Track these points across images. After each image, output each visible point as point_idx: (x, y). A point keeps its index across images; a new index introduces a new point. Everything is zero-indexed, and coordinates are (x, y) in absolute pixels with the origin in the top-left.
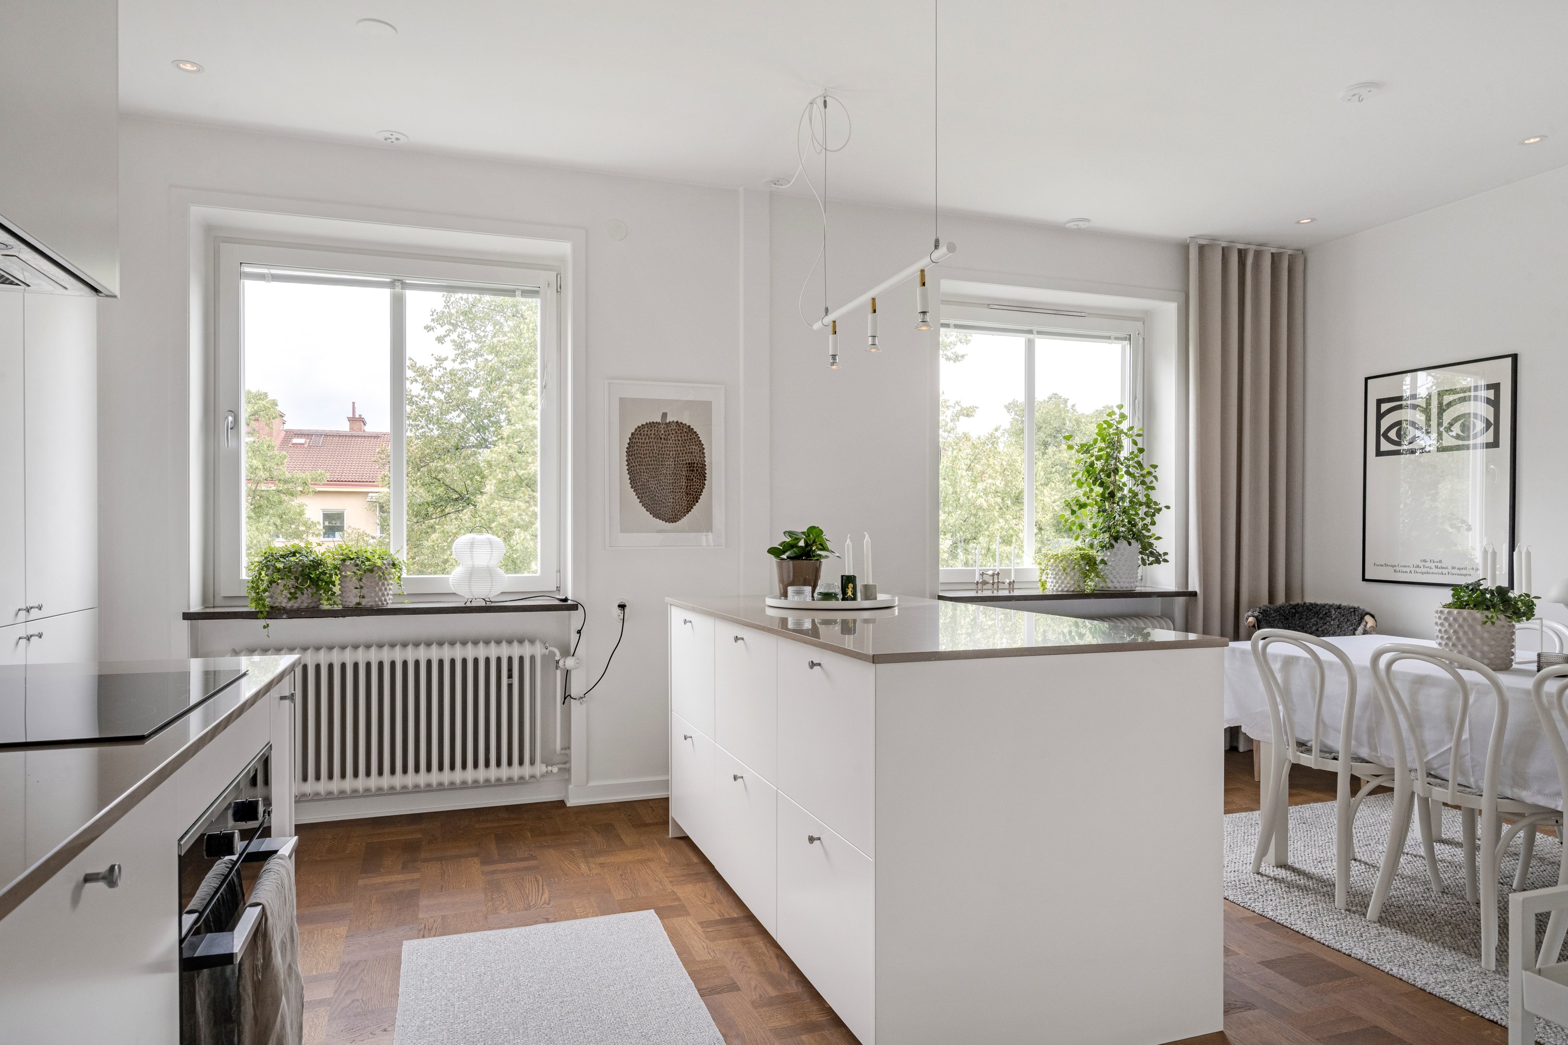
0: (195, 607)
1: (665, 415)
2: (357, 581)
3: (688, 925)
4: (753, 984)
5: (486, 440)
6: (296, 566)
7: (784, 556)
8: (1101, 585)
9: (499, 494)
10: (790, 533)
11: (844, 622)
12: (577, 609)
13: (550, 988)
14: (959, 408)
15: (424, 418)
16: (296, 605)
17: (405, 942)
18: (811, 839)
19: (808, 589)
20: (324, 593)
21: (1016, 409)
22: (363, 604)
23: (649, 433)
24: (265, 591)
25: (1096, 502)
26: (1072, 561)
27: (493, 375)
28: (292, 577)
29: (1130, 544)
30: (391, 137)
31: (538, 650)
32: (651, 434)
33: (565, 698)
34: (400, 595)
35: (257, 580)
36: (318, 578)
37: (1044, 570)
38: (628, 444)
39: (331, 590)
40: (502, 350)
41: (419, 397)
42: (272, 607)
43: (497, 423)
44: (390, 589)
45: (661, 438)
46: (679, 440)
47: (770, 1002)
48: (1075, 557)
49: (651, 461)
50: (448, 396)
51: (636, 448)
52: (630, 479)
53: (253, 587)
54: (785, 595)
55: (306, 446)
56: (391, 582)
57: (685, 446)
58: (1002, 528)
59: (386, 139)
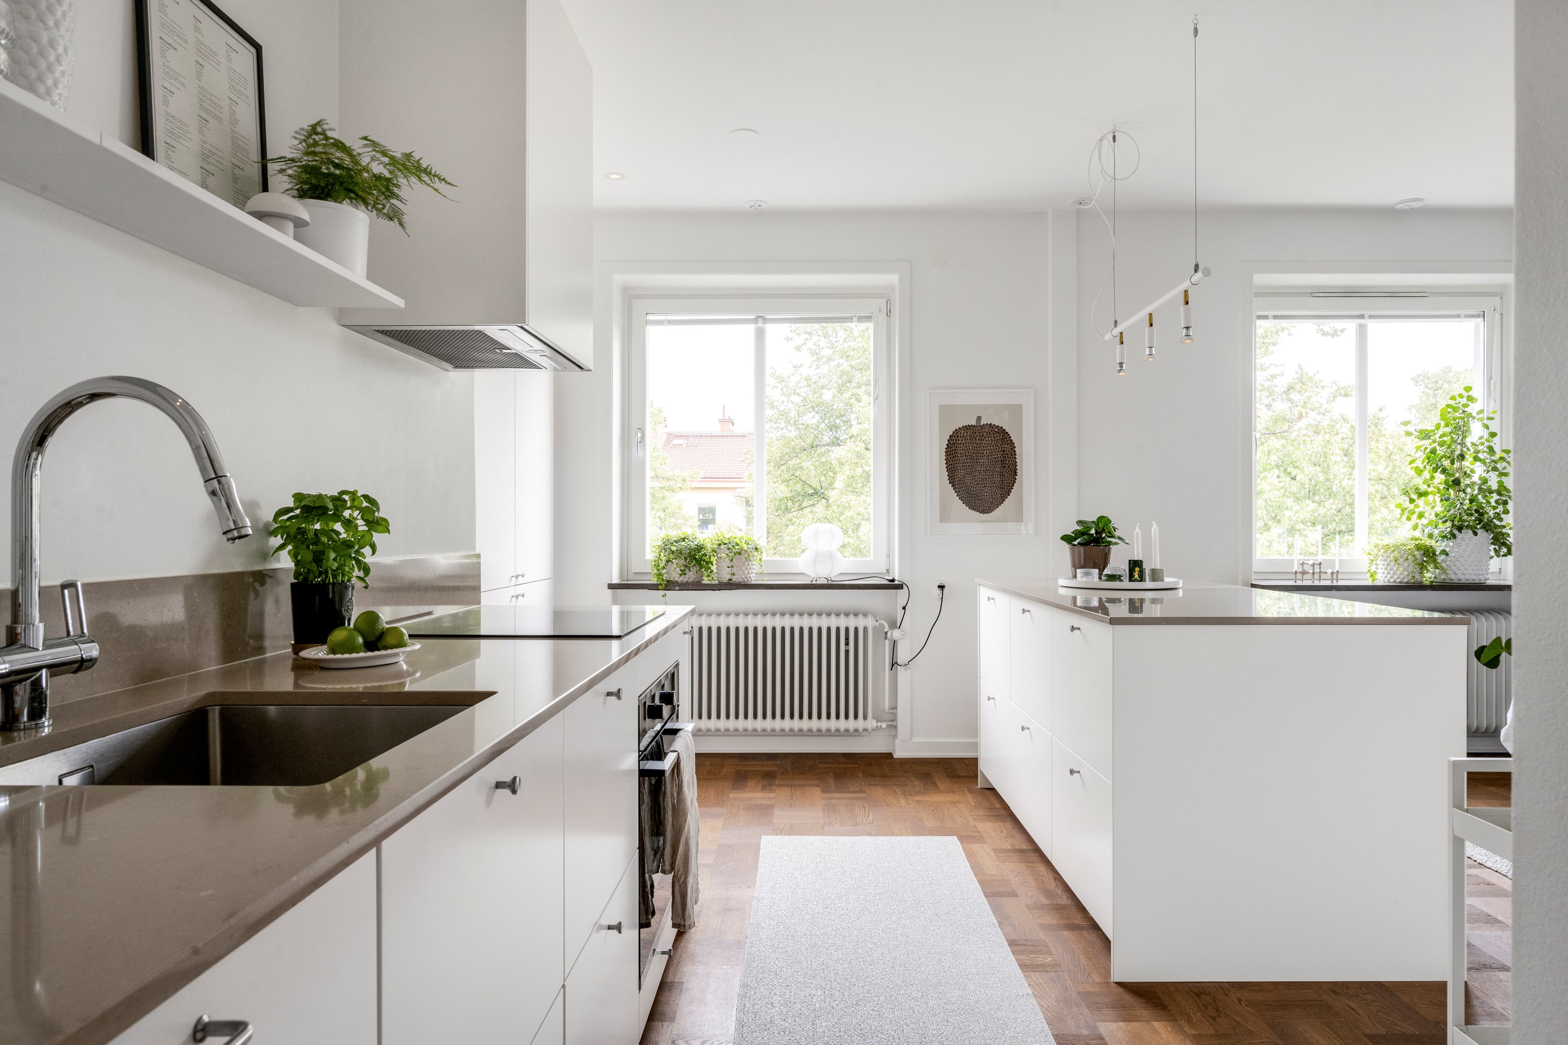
0: (616, 580)
1: (979, 418)
2: (729, 562)
3: (984, 852)
4: (1030, 894)
5: (837, 439)
6: (685, 549)
7: (1076, 543)
8: (1443, 577)
9: (848, 489)
10: (1080, 522)
11: (1132, 602)
12: (902, 589)
13: (868, 877)
14: (1335, 388)
15: (783, 421)
16: (685, 580)
17: (762, 836)
18: (1072, 772)
19: (1096, 571)
20: (705, 570)
21: (1427, 381)
22: (734, 580)
23: (965, 434)
24: (663, 568)
25: (1439, 490)
26: (1405, 551)
27: (844, 379)
28: (683, 558)
29: (1475, 534)
30: (755, 205)
31: (870, 623)
32: (967, 436)
33: (893, 665)
34: (761, 573)
35: (658, 560)
36: (700, 558)
37: (1373, 561)
38: (947, 445)
39: (710, 568)
40: (851, 354)
41: (780, 402)
42: (668, 581)
43: (847, 422)
44: (754, 569)
45: (976, 439)
46: (992, 440)
47: (1042, 907)
48: (1408, 547)
49: (967, 459)
50: (804, 400)
51: (953, 448)
52: (948, 475)
53: (655, 565)
54: (1075, 577)
55: (684, 446)
56: (754, 562)
57: (998, 445)
58: (1384, 519)
59: (751, 207)
